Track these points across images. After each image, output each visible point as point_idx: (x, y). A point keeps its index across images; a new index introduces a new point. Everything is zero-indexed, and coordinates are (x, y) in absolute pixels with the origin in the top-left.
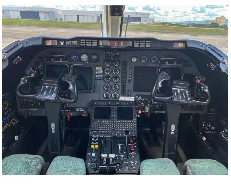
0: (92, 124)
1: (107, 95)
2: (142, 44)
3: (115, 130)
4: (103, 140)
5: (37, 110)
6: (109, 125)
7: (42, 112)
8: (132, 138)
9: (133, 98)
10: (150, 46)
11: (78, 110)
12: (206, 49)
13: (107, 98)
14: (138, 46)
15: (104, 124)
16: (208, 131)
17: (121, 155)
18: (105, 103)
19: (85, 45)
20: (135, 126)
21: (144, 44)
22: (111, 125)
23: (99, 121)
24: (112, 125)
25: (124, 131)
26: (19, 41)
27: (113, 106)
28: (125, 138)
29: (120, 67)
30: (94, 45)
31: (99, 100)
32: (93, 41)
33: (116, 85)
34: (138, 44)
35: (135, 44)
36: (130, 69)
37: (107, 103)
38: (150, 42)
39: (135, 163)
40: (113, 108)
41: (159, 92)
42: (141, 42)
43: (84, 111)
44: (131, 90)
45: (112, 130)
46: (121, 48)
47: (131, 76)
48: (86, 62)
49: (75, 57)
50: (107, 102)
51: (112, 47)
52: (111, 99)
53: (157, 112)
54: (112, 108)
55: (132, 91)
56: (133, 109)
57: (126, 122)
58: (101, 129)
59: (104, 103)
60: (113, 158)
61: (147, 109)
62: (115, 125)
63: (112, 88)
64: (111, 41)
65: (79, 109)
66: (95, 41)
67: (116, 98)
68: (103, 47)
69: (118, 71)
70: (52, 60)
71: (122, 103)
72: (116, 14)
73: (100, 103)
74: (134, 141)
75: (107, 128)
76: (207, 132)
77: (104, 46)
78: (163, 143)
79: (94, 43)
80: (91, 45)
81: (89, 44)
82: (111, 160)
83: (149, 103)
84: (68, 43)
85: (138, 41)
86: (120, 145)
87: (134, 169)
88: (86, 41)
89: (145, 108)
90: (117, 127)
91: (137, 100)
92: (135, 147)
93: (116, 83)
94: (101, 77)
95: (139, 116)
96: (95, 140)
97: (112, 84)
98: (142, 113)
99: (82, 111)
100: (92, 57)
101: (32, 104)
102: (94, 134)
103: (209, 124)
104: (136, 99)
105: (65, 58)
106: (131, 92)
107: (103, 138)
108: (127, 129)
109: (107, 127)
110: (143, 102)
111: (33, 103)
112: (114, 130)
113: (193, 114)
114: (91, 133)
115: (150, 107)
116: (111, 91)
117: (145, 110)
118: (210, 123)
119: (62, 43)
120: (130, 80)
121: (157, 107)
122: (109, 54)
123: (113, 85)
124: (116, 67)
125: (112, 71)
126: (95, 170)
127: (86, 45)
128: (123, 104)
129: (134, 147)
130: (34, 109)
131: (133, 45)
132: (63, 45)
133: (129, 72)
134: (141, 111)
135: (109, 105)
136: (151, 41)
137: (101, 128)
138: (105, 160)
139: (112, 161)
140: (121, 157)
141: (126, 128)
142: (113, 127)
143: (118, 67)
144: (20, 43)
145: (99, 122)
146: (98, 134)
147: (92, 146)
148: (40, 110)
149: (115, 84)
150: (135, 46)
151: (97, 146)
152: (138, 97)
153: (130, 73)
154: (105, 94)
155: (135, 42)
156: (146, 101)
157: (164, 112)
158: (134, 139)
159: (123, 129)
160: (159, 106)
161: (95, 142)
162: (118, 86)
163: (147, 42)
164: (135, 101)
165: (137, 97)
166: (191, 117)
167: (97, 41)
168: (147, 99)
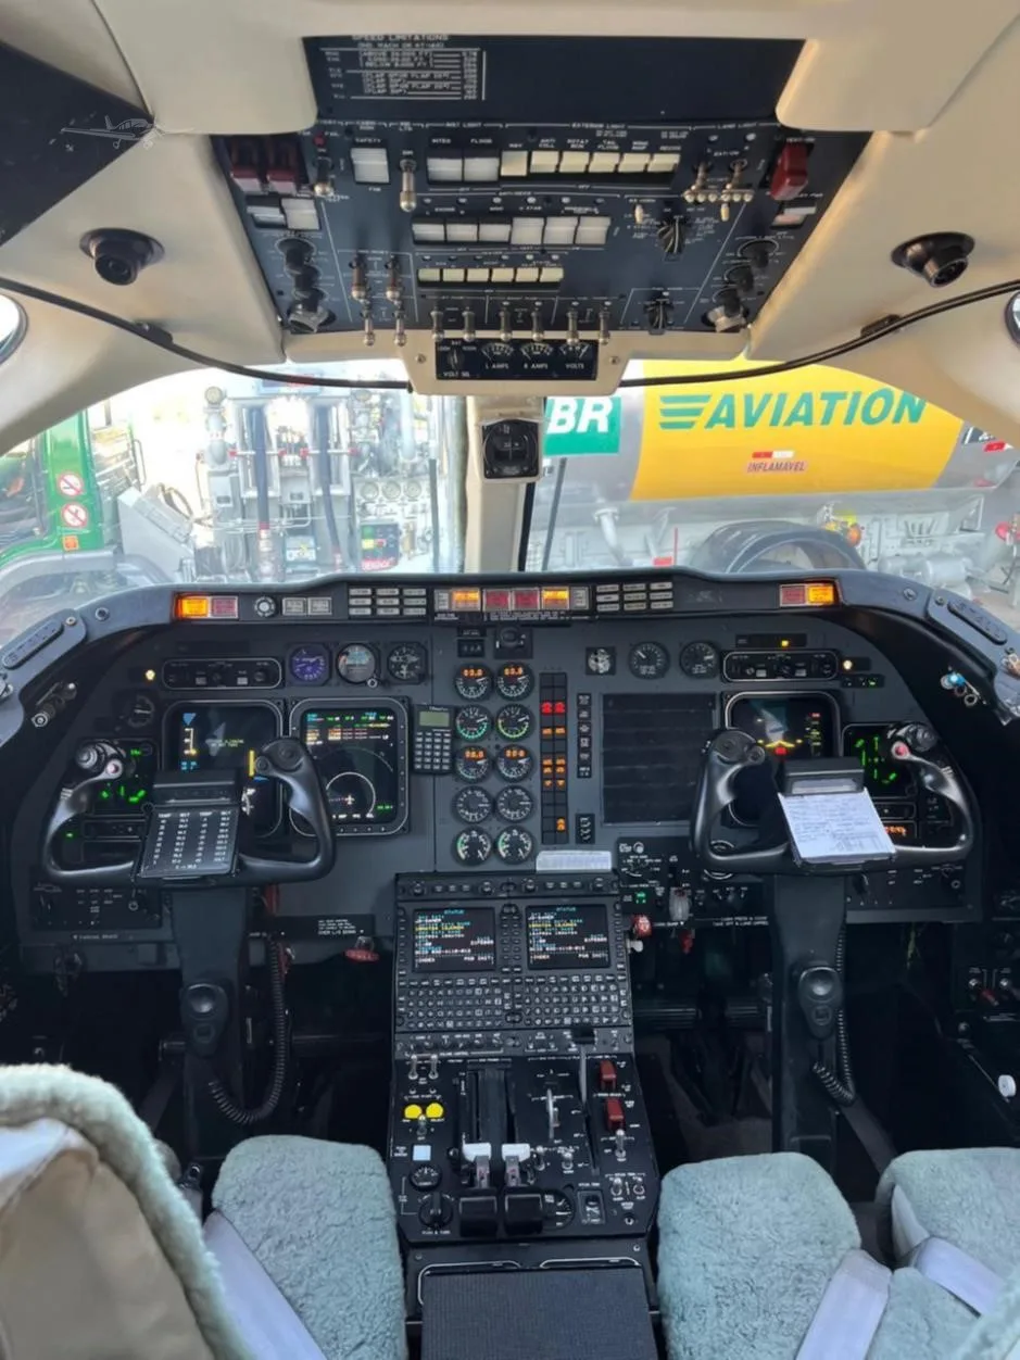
0: (402, 999)
1: (474, 846)
2: (633, 597)
3: (522, 1025)
4: (461, 1078)
5: (115, 936)
6: (488, 1002)
7: (140, 947)
8: (613, 1062)
9: (607, 855)
10: (669, 605)
11: (326, 928)
12: (926, 614)
13: (472, 859)
14: (616, 608)
15: (465, 997)
16: (996, 1011)
17: (561, 1150)
18: (466, 887)
19: (368, 612)
20: (621, 997)
21: (642, 596)
22: (498, 1001)
23: (437, 983)
24: (504, 1001)
25: (566, 1028)
26: (70, 613)
27: (506, 902)
28: (573, 1067)
29: (533, 703)
30: (411, 612)
31: (435, 874)
32: (407, 592)
33: (519, 792)
34: (615, 598)
35: (600, 599)
36: (581, 708)
37: (473, 889)
38: (668, 585)
39: (633, 1183)
40: (506, 910)
41: (732, 821)
42: (627, 587)
43: (358, 934)
44: (591, 817)
45: (506, 1026)
46: (536, 618)
47: (590, 743)
48: (365, 682)
49: (312, 660)
50: (474, 881)
51: (494, 618)
52: (494, 865)
53: (729, 921)
54: (503, 913)
55: (599, 818)
56: (610, 911)
57: (575, 979)
58: (450, 1024)
59: (460, 888)
60: (520, 1164)
61: (680, 909)
62: (520, 1001)
63: (494, 808)
64: (490, 591)
65: (331, 924)
66: (415, 592)
67: (521, 861)
68: (453, 617)
69: (522, 724)
70: (200, 681)
71: (550, 885)
72: (507, 470)
73: (439, 889)
74: (623, 1077)
75: (478, 1018)
76: (994, 1019)
77: (456, 614)
78: (770, 1085)
79: (414, 602)
80: (396, 612)
81: (388, 605)
82: (512, 1170)
83: (686, 878)
84: (293, 607)
85: (616, 587)
86: (551, 1100)
87: (629, 1215)
88: (374, 597)
89: (667, 905)
90: (532, 1011)
91: (627, 865)
92: (630, 1104)
93: (514, 780)
94: (441, 764)
95: (639, 946)
96: (423, 1081)
97: (499, 790)
98: (653, 930)
99: (347, 936)
100: (394, 659)
101: (95, 910)
102: (419, 1048)
103: (1001, 977)
104: (619, 858)
105: (262, 669)
106: (592, 827)
107: (463, 1066)
108: (579, 1015)
109: (479, 1013)
110: (654, 876)
111: (101, 904)
112: (517, 1026)
113: (919, 924)
114: (399, 1048)
115: (692, 898)
116: (493, 825)
117: (668, 917)
118: (1007, 971)
119: (265, 607)
120: (587, 763)
121: (730, 898)
122: (475, 642)
123: (500, 794)
124: (513, 702)
125: (493, 724)
126: (434, 1229)
127: (374, 611)
128: (557, 886)
129: (623, 1107)
130: (105, 937)
131: (594, 603)
132: (269, 617)
133: (580, 724)
134: (652, 921)
135: (486, 896)
136: (674, 584)
137: (450, 1018)
138: (483, 1170)
139: (517, 1174)
140: (560, 1158)
141: (576, 1010)
142: (513, 1012)
143: (525, 703)
144: (74, 619)
145: (439, 988)
146: (436, 1048)
147: (412, 1112)
148: (131, 938)
149: (513, 788)
150: (601, 608)
151: (435, 1111)
152: (629, 849)
153: (584, 729)
154: (464, 838)
155: (600, 588)
156: (673, 868)
157: (762, 921)
158: (623, 1064)
159: (560, 1016)
160: (737, 891)
161: (422, 1090)
162: (526, 798)
163: (655, 586)
164: (614, 871)
165: (625, 848)
166: (911, 945)
167: (423, 592)
168: (673, 859)
